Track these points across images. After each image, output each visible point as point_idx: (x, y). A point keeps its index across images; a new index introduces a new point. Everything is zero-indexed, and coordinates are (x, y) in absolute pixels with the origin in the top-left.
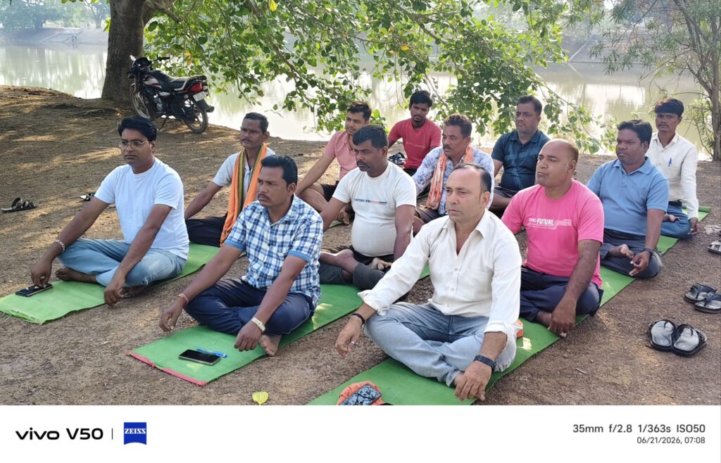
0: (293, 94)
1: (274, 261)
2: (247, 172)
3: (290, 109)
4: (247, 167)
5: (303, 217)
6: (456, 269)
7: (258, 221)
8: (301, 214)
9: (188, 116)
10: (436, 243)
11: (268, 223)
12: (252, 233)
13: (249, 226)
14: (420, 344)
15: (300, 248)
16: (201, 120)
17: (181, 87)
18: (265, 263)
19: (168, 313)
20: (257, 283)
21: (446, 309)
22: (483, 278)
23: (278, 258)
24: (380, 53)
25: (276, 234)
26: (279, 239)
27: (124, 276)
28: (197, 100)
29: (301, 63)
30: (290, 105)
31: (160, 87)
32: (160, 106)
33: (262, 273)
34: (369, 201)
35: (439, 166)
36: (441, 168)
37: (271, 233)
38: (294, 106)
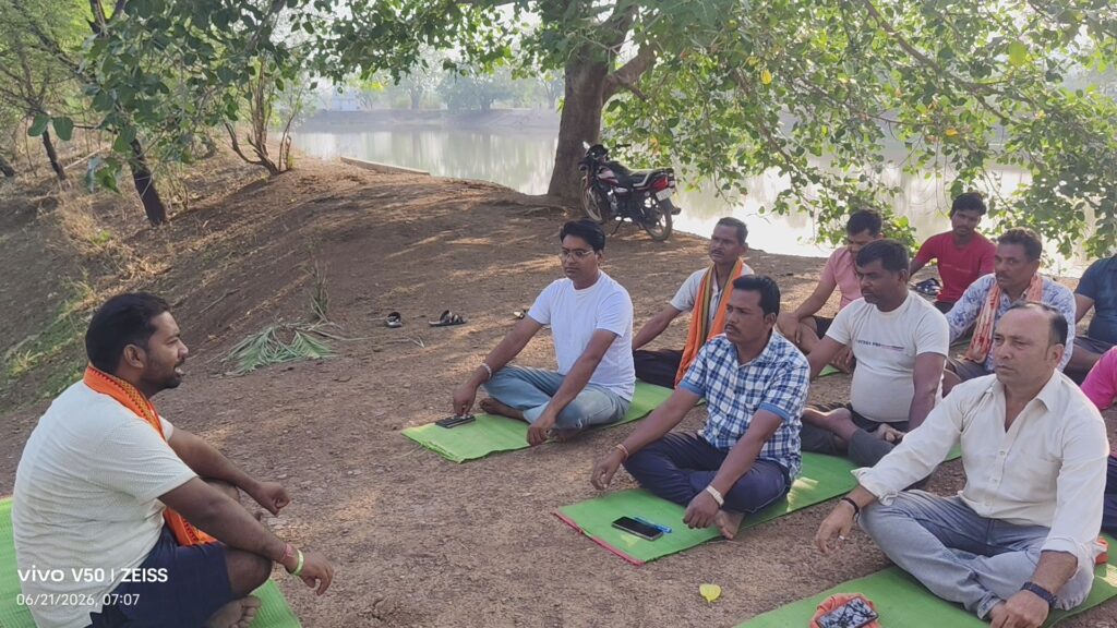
0: (787, 193)
1: (740, 414)
2: (715, 294)
3: (781, 213)
4: (715, 288)
5: (782, 360)
6: (1002, 453)
7: (723, 360)
8: (781, 355)
9: (648, 219)
10: (974, 411)
11: (736, 364)
12: (715, 374)
13: (711, 365)
14: (940, 552)
15: (776, 401)
16: (664, 224)
17: (641, 181)
18: (728, 416)
19: (602, 467)
20: (717, 441)
21: (983, 508)
22: (1045, 469)
23: (746, 410)
24: (915, 137)
25: (745, 379)
26: (749, 386)
27: (555, 414)
28: (660, 199)
29: (800, 151)
30: (781, 207)
31: (616, 181)
32: (614, 205)
33: (723, 427)
34: (877, 344)
35: (988, 303)
36: (992, 304)
37: (739, 376)
38: (787, 208)
